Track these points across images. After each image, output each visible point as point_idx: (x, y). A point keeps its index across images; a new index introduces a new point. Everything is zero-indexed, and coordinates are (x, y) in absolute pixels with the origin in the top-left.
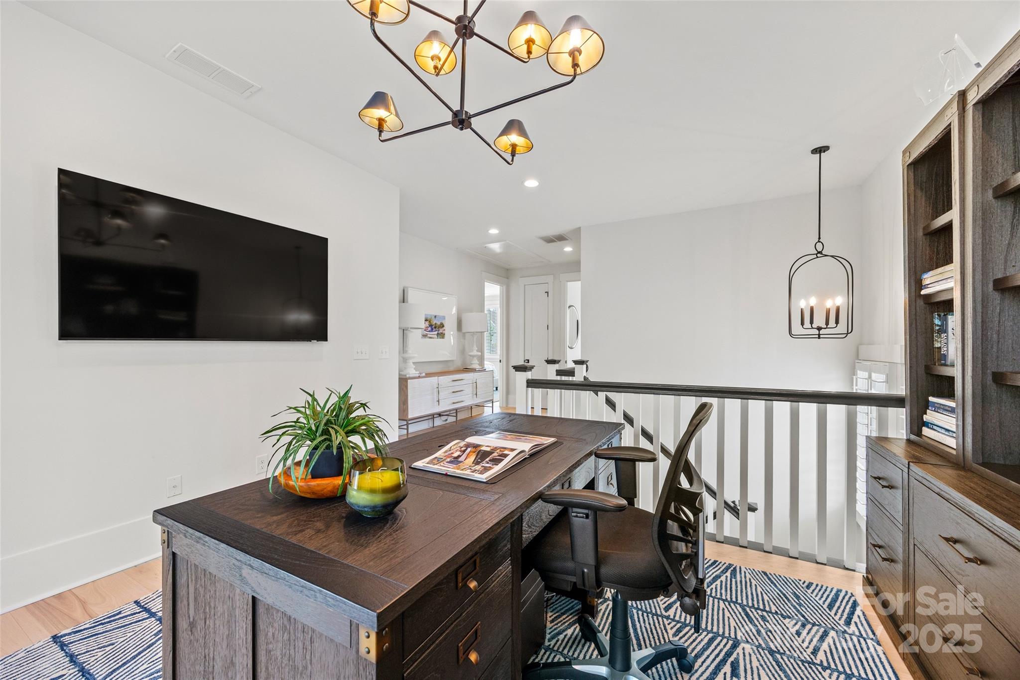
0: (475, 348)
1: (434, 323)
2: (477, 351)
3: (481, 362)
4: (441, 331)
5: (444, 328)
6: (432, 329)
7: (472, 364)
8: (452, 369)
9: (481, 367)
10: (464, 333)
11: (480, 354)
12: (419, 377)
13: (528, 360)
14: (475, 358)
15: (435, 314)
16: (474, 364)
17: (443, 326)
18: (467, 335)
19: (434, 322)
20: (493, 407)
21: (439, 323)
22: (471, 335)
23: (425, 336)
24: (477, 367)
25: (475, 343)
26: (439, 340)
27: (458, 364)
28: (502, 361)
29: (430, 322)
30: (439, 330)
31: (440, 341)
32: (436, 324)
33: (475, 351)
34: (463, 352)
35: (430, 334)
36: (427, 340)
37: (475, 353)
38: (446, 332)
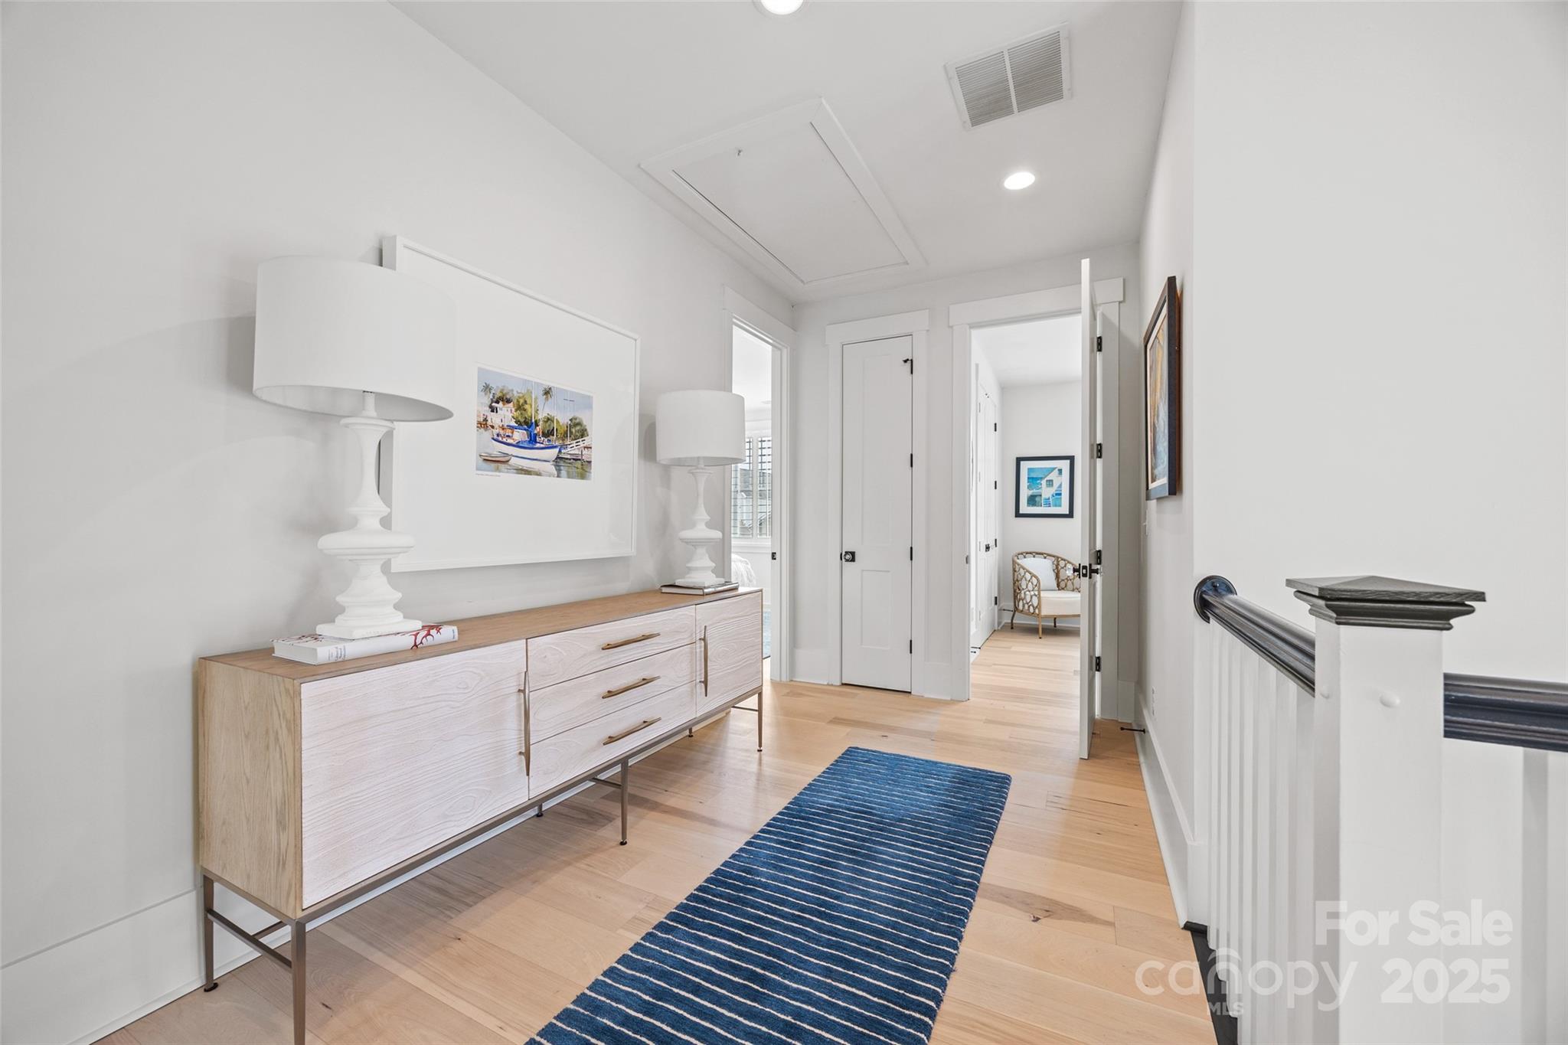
0: (702, 515)
1: (541, 416)
2: (709, 525)
3: (722, 566)
4: (573, 449)
5: (587, 441)
6: (533, 439)
7: (690, 569)
8: (621, 587)
9: (722, 580)
10: (667, 468)
11: (717, 534)
12: (417, 651)
13: (853, 554)
14: (701, 551)
15: (548, 384)
16: (696, 569)
17: (583, 433)
18: (677, 473)
19: (542, 411)
20: (760, 711)
21: (563, 418)
22: (689, 472)
23: (495, 462)
24: (708, 579)
25: (701, 501)
26: (565, 481)
27: (646, 571)
28: (777, 556)
29: (520, 408)
30: (564, 446)
31: (568, 485)
32: (549, 420)
33: (701, 526)
34: (662, 528)
35: (521, 457)
36: (506, 479)
37: (701, 531)
38: (595, 456)
